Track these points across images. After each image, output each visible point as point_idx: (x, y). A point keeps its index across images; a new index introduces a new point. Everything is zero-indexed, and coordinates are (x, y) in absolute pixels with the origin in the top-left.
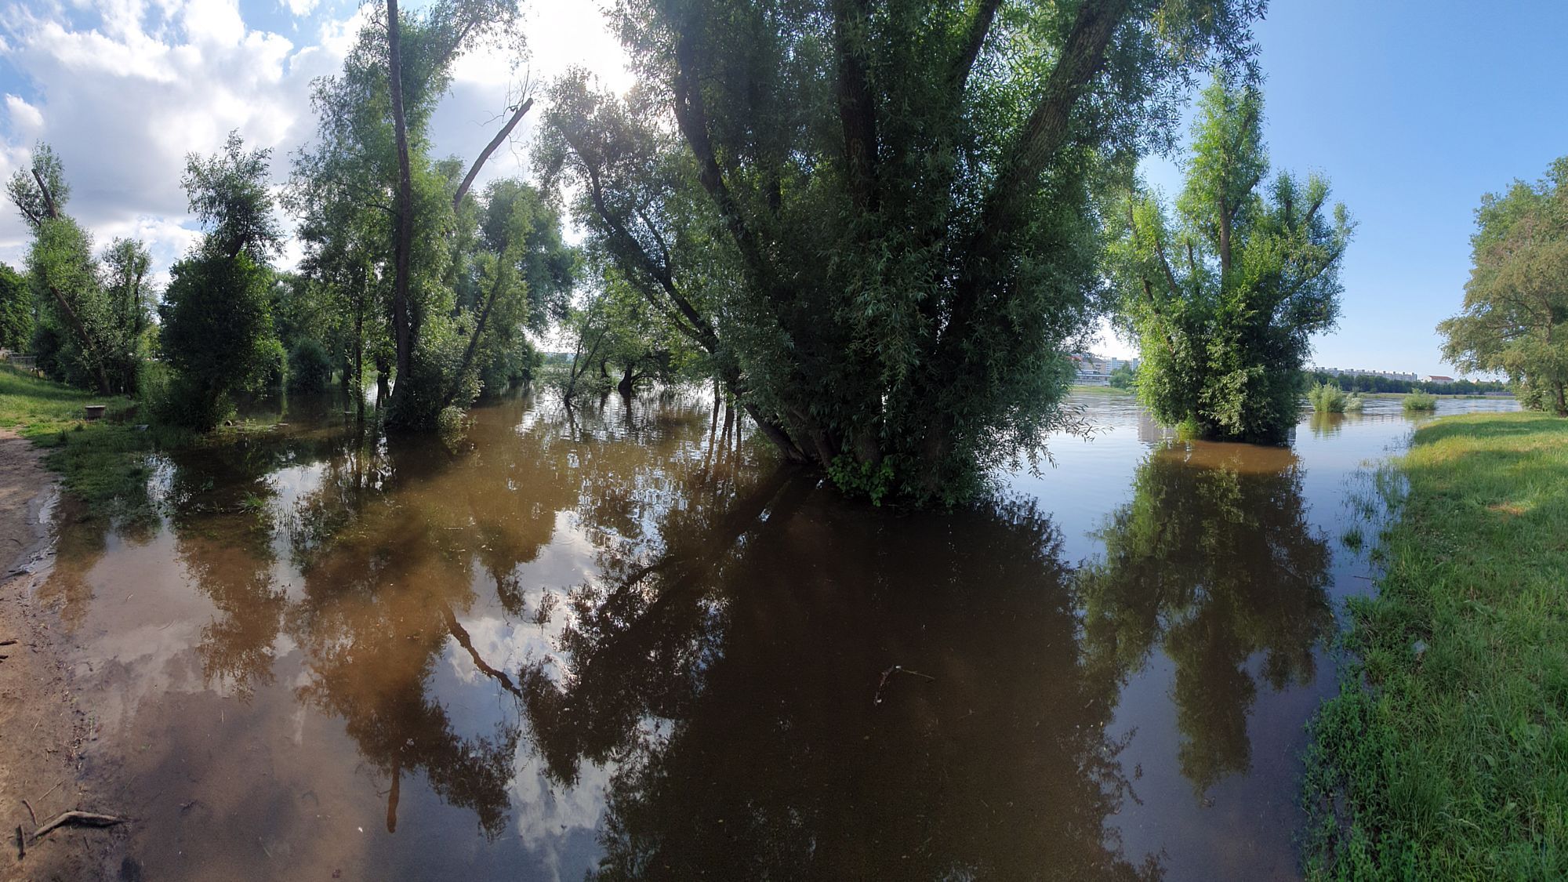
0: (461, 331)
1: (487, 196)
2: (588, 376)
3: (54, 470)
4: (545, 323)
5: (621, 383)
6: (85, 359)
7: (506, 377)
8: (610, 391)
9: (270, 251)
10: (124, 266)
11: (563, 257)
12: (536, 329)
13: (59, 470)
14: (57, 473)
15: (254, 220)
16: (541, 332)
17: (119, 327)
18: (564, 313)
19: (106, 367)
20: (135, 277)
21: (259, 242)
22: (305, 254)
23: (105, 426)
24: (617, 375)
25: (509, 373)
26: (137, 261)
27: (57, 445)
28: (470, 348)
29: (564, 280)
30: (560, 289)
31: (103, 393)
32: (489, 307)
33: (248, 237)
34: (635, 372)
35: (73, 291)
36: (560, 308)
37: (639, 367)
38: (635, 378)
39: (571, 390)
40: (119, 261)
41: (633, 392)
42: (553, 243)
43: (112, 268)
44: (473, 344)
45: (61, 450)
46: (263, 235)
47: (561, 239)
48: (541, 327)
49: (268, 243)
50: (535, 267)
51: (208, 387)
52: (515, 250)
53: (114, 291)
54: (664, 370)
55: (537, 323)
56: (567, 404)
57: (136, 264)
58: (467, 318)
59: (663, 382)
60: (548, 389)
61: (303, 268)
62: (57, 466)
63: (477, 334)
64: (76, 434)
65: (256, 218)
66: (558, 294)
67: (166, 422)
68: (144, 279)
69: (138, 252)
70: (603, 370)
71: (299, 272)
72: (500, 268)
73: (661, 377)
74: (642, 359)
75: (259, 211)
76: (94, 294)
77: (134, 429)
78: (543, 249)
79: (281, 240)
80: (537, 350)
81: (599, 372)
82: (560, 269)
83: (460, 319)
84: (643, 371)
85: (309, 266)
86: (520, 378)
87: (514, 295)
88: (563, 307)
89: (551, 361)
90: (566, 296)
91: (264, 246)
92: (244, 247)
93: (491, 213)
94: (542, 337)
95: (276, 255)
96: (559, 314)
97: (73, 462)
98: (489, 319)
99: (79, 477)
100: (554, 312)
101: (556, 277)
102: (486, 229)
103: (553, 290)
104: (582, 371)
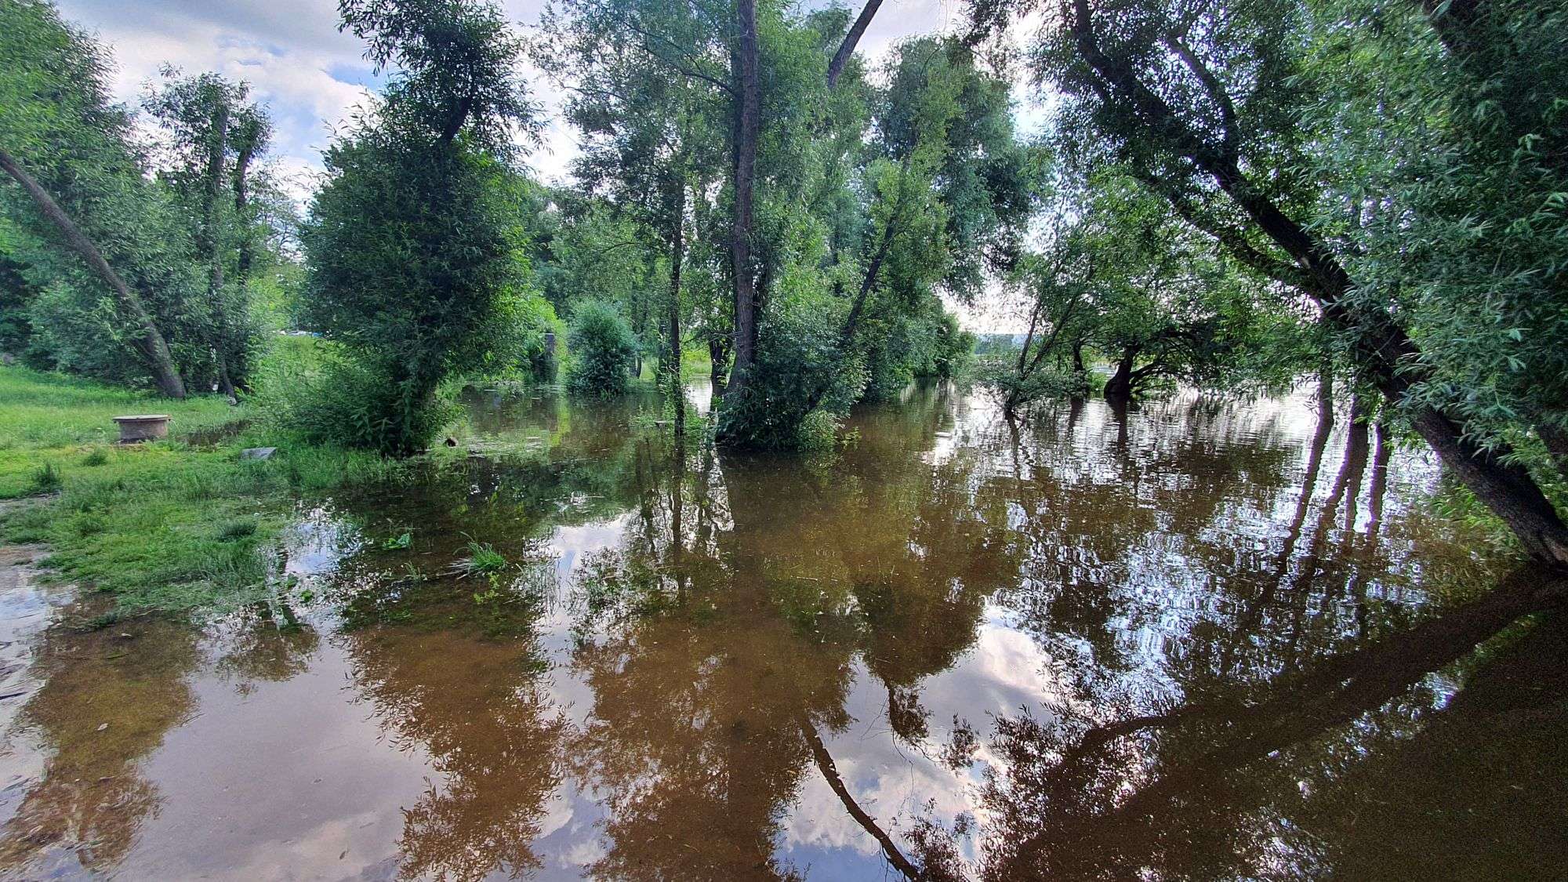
0: (838, 289)
1: (888, 68)
2: (1049, 369)
3: (20, 541)
4: (977, 281)
5: (1111, 384)
6: (105, 316)
7: (911, 373)
8: (1088, 396)
9: (519, 137)
10: (205, 131)
11: (1015, 161)
12: (962, 292)
13: (35, 540)
14: (31, 546)
15: (486, 76)
16: (969, 297)
17: (199, 256)
18: (1010, 263)
19: (167, 336)
20: (232, 158)
21: (498, 118)
22: (581, 148)
23: (166, 454)
24: (1103, 369)
25: (917, 365)
26: (237, 123)
27: (32, 493)
28: (850, 318)
29: (1015, 203)
30: (1006, 220)
31: (160, 388)
32: (883, 250)
33: (478, 107)
34: (1139, 365)
35: (62, 168)
36: (1006, 253)
37: (1148, 353)
38: (1138, 374)
39: (1017, 391)
40: (188, 116)
41: (1133, 400)
42: (994, 138)
43: (171, 132)
44: (857, 311)
45: (40, 503)
46: (507, 107)
47: (1011, 130)
48: (970, 288)
49: (514, 122)
50: (963, 183)
51: (402, 375)
52: (931, 152)
53: (180, 184)
54: (1199, 362)
55: (963, 281)
56: (1009, 416)
57: (235, 130)
58: (850, 269)
59: (1196, 383)
60: (979, 391)
61: (577, 174)
62: (28, 533)
63: (863, 295)
64: (89, 471)
65: (490, 73)
66: (1002, 230)
67: (316, 440)
68: (255, 166)
69: (239, 106)
70: (1078, 358)
71: (572, 182)
72: (902, 183)
73: (1194, 374)
74: (1156, 336)
75: (494, 59)
76: (123, 177)
77: (239, 456)
78: (980, 152)
79: (537, 118)
80: (961, 329)
81: (1069, 360)
82: (1008, 183)
83: (836, 270)
84: (1157, 362)
85: (589, 171)
86: (933, 375)
87: (924, 229)
88: (1012, 252)
89: (984, 347)
90: (1017, 233)
91: (508, 126)
92: (470, 121)
93: (894, 96)
94: (971, 305)
95: (530, 145)
96: (1002, 264)
97: (71, 522)
98: (885, 268)
99: (89, 549)
100: (995, 262)
101: (1000, 198)
102: (886, 125)
103: (993, 223)
104: (1039, 358)
